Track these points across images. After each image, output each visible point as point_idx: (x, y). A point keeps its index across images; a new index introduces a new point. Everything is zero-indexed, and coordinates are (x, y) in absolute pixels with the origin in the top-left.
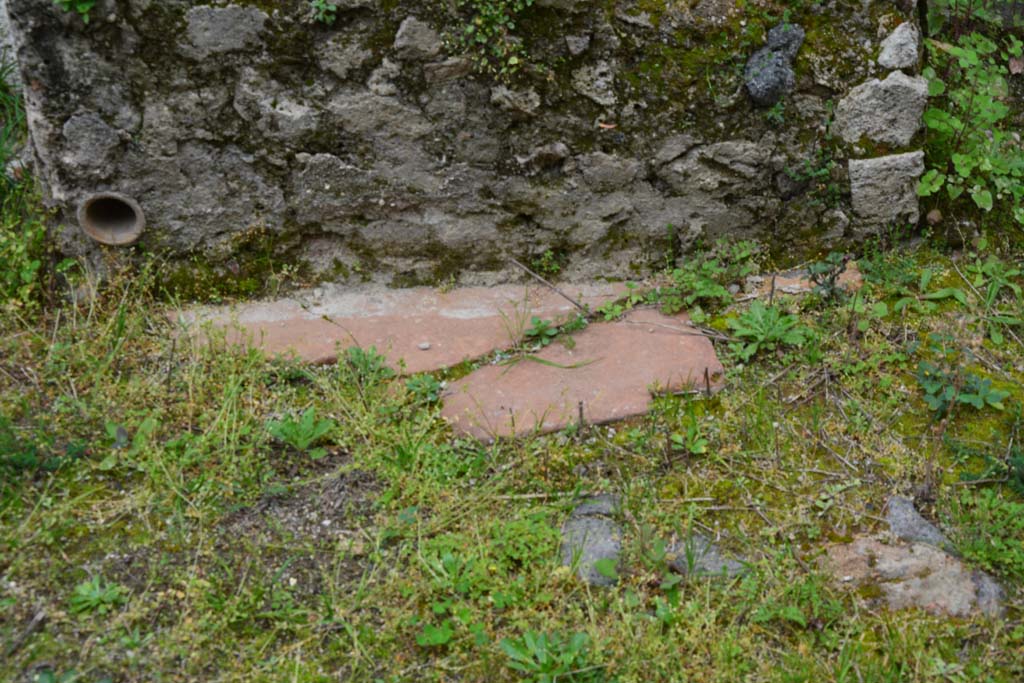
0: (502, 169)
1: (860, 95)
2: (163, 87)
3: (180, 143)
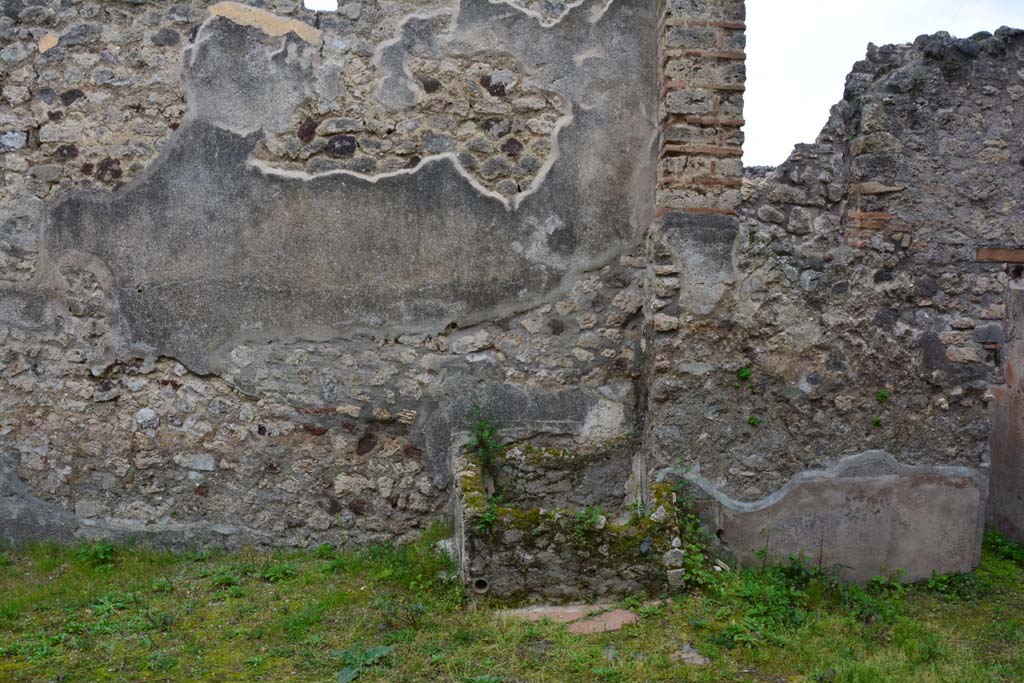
0: (580, 573)
1: (668, 554)
2: (498, 551)
3: (500, 565)
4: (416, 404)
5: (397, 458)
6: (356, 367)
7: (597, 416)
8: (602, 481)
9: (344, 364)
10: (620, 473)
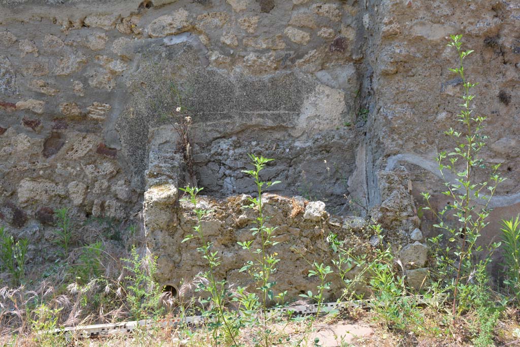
1: (407, 249)
4: (108, 97)
5: (89, 159)
6: (36, 55)
7: (315, 105)
8: (322, 177)
9: (22, 51)
10: (342, 168)
